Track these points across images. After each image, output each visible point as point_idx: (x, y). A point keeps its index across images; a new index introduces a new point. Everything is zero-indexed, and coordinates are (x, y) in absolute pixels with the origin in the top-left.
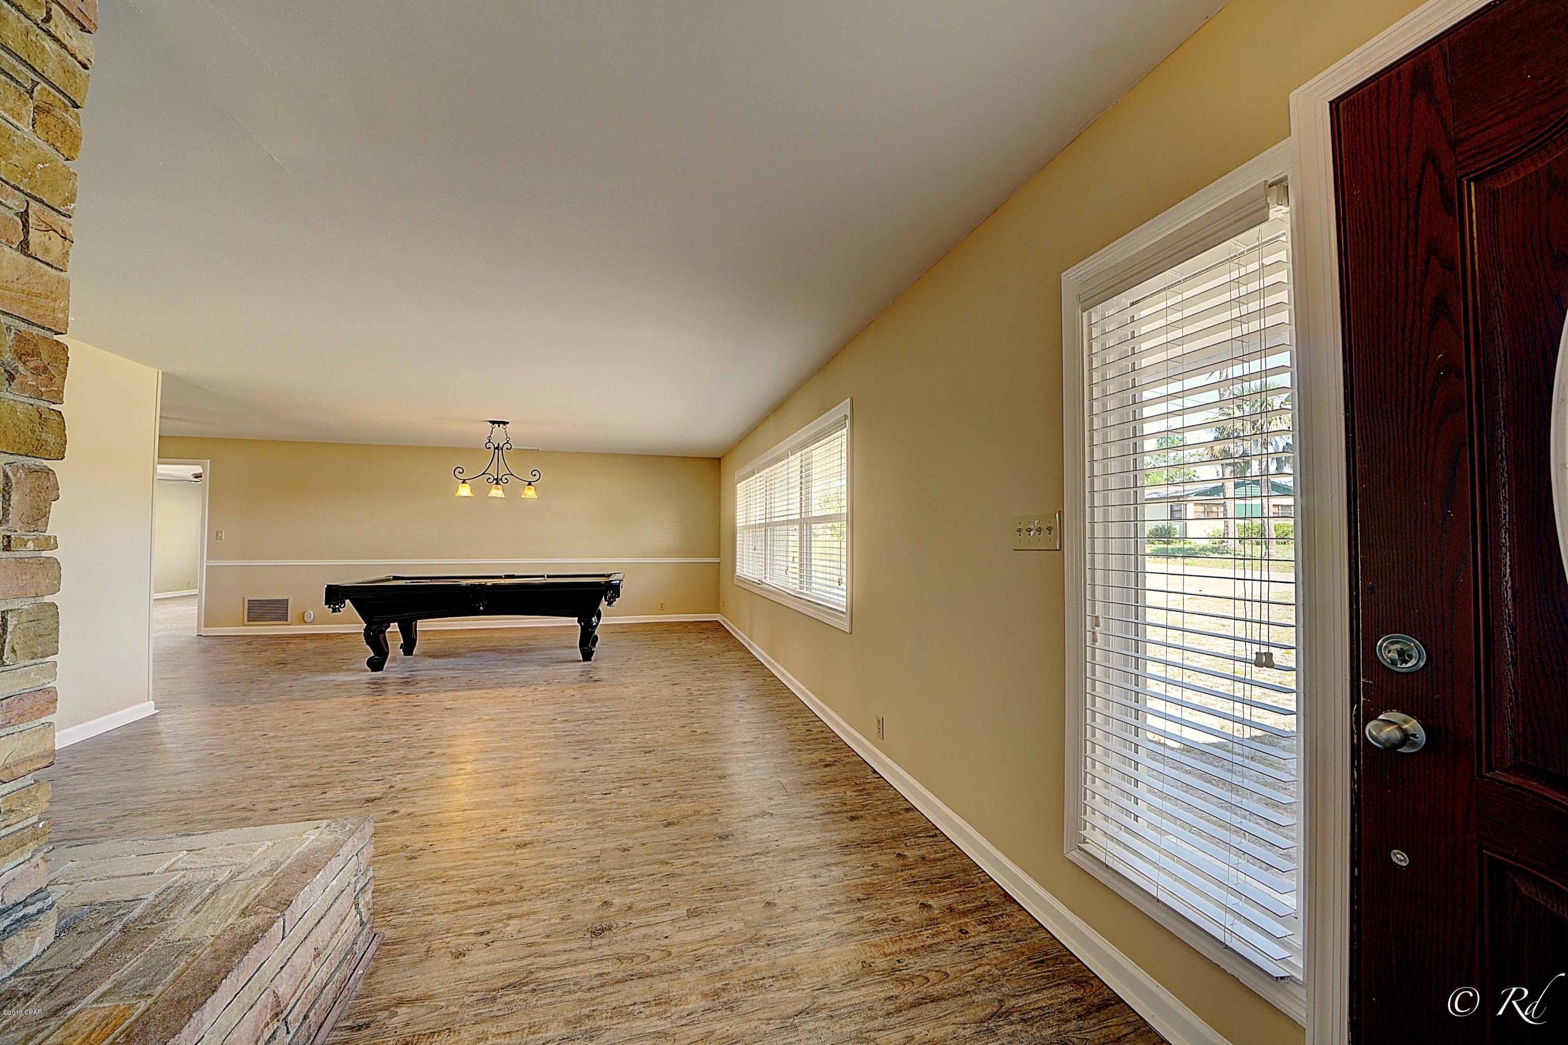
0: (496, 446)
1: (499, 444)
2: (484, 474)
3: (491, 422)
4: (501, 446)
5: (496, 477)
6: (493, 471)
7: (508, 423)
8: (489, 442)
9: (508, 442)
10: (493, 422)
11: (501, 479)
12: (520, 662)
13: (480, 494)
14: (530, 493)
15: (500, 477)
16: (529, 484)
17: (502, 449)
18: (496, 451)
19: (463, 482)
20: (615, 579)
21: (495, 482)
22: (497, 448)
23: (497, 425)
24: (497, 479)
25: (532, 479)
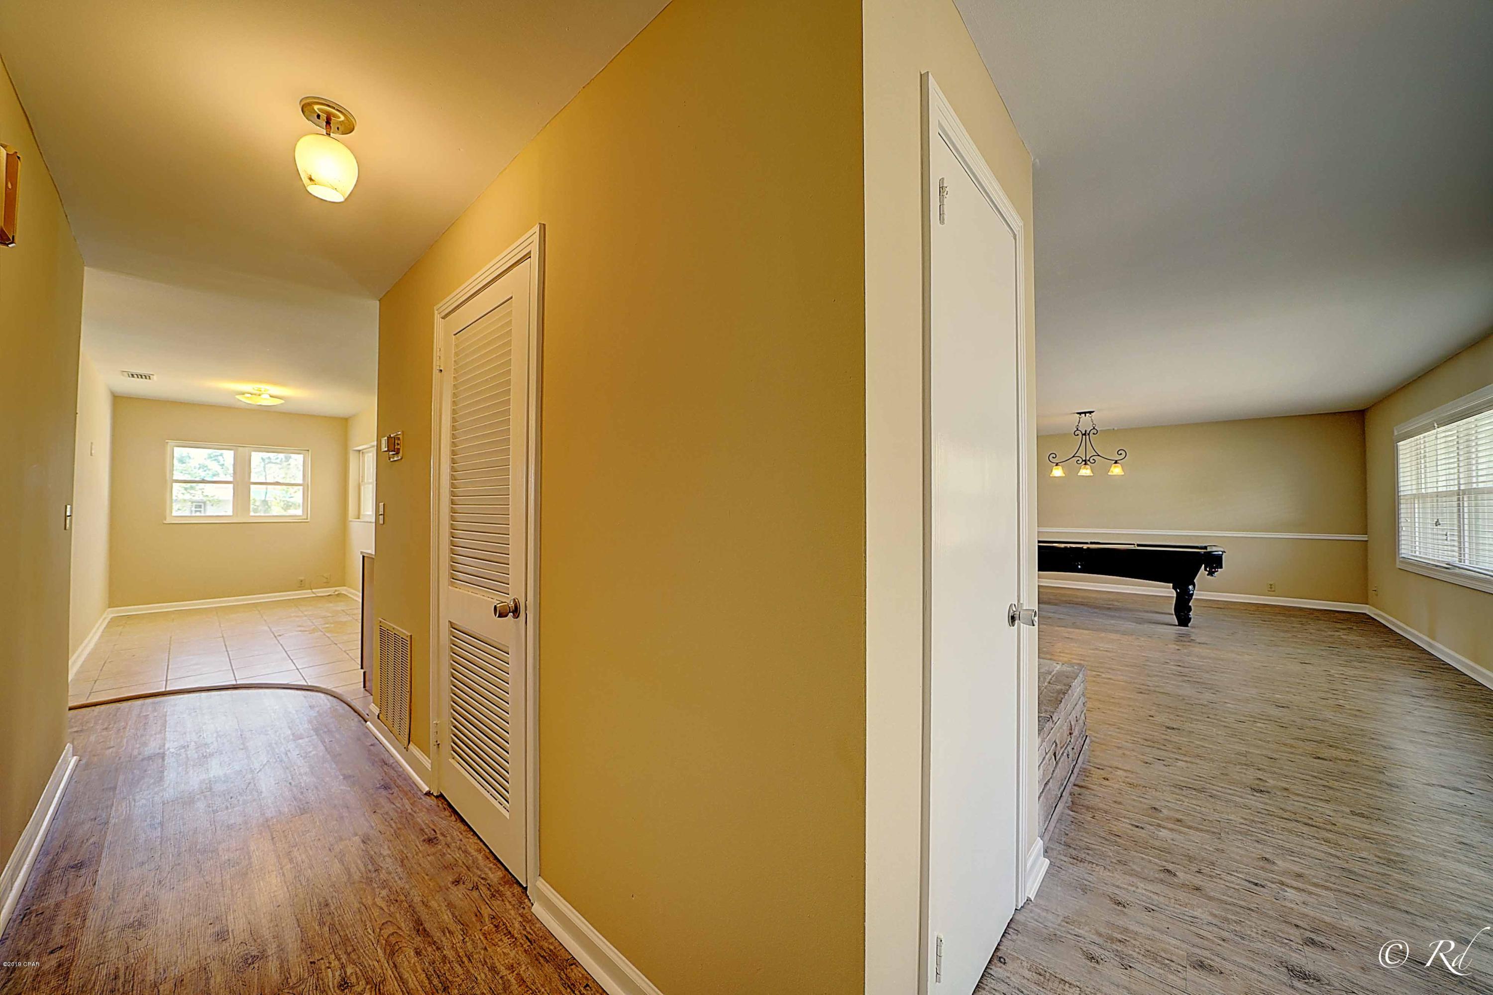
0: (1084, 432)
1: (1086, 431)
2: (1074, 457)
3: (1078, 413)
4: (1088, 432)
5: (1084, 459)
6: (1081, 453)
7: (1093, 412)
8: (1078, 430)
9: (1094, 428)
10: (1080, 413)
11: (1089, 460)
12: (1113, 617)
13: (1071, 473)
14: (1116, 470)
15: (1088, 459)
16: (1116, 462)
17: (1089, 434)
18: (1084, 436)
19: (1057, 465)
20: (1217, 550)
21: (1084, 463)
22: (1085, 434)
23: (1083, 415)
24: (1085, 461)
25: (1118, 458)
